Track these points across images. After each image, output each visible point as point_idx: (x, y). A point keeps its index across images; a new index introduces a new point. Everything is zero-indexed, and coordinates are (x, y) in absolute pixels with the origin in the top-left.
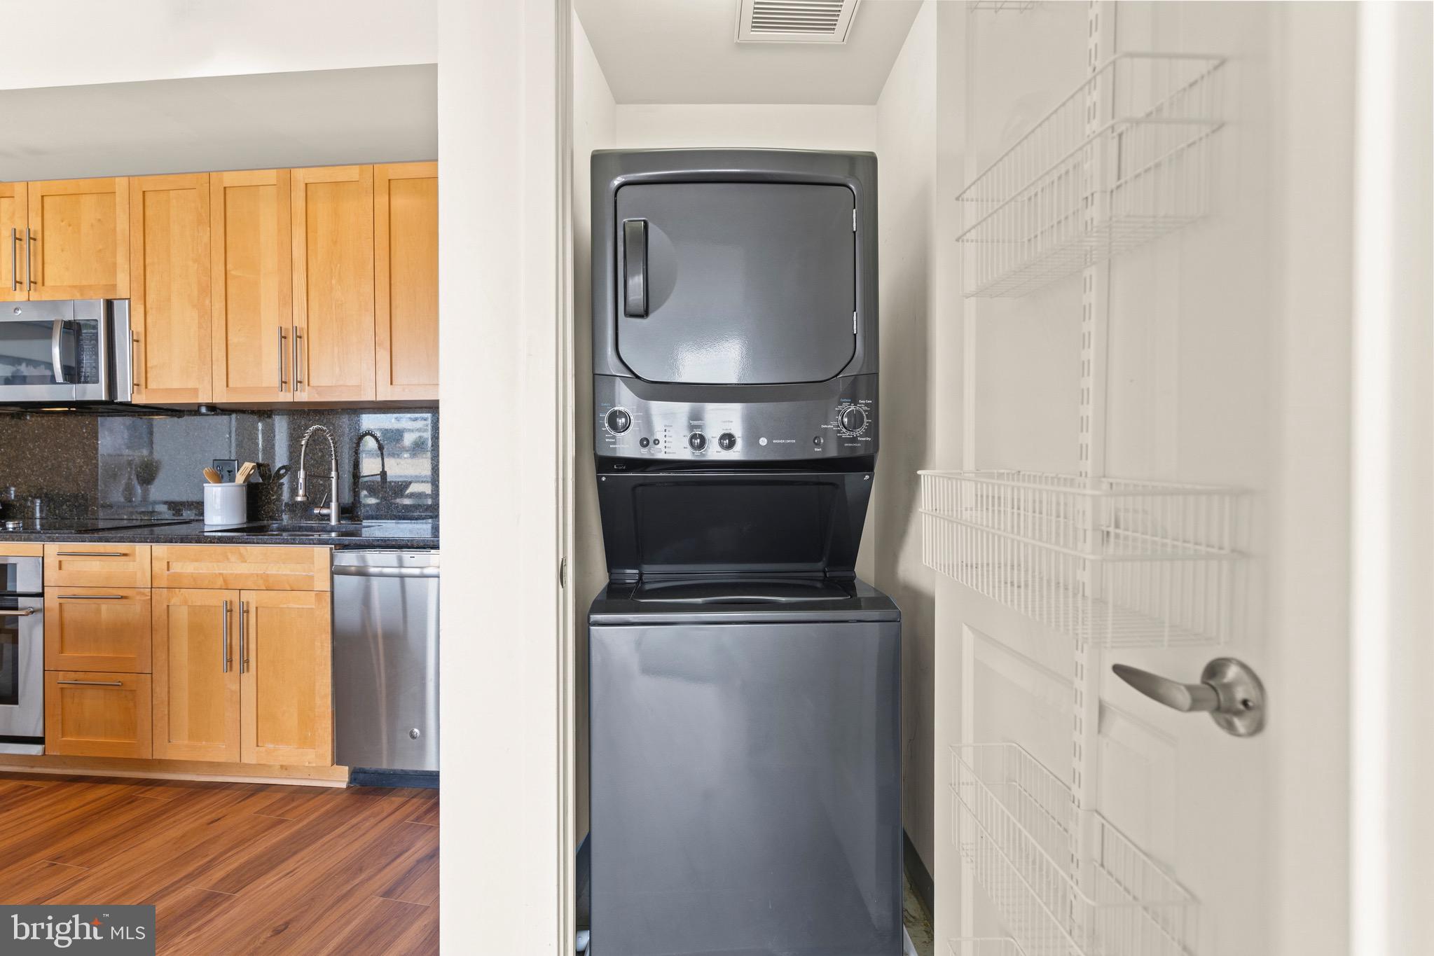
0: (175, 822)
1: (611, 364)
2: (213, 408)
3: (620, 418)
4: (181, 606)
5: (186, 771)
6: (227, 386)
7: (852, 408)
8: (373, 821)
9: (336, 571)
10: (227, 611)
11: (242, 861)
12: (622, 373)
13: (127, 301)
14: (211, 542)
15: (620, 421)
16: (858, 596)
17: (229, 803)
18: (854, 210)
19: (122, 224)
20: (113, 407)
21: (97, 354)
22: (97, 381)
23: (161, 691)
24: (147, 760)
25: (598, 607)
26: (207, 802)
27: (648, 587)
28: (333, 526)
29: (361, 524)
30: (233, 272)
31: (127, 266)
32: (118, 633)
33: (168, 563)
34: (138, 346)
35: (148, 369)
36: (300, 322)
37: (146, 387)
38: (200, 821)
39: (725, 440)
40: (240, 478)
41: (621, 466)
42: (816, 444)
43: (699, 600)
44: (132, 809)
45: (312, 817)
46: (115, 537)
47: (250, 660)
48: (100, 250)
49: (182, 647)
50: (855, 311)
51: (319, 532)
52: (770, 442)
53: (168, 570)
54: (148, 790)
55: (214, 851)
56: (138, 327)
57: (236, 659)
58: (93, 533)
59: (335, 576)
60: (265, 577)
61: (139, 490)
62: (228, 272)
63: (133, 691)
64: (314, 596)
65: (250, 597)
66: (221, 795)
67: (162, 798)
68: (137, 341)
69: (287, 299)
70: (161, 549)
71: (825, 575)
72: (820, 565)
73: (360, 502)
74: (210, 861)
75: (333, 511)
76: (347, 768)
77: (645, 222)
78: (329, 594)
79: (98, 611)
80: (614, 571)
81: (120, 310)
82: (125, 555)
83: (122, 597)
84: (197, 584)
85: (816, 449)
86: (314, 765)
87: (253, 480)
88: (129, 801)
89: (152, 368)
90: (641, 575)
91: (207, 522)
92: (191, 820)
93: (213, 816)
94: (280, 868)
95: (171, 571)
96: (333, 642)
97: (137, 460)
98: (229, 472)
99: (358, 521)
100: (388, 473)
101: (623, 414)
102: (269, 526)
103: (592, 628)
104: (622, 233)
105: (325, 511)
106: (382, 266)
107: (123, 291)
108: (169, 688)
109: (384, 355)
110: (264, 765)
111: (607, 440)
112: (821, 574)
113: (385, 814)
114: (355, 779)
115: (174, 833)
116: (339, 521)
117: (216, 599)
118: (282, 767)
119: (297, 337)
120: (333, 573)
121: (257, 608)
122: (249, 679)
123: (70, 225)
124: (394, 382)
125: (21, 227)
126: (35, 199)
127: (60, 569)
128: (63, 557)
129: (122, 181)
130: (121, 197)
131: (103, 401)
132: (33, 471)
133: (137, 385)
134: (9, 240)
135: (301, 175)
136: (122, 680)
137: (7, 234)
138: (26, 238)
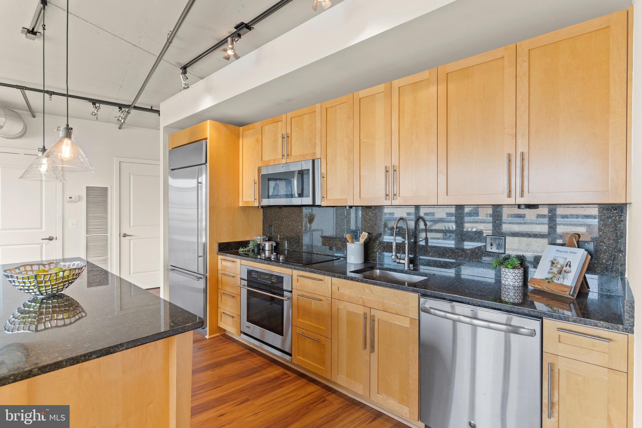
2: (351, 207)
4: (345, 309)
5: (344, 389)
6: (360, 198)
9: (421, 309)
10: (364, 318)
13: (320, 159)
14: (357, 281)
19: (318, 125)
21: (309, 184)
22: (308, 196)
24: (330, 379)
30: (363, 141)
31: (320, 143)
32: (319, 316)
33: (338, 287)
34: (324, 180)
35: (327, 190)
36: (395, 162)
37: (326, 198)
40: (362, 240)
47: (375, 346)
48: (310, 138)
49: (343, 328)
53: (338, 291)
56: (324, 171)
57: (369, 345)
59: (421, 312)
60: (383, 304)
62: (361, 141)
63: (324, 345)
64: (409, 320)
65: (373, 312)
68: (324, 177)
69: (389, 152)
70: (335, 280)
75: (406, 261)
76: (424, 424)
78: (418, 321)
79: (311, 304)
81: (317, 163)
82: (321, 280)
83: (320, 300)
84: (352, 301)
86: (408, 416)
89: (328, 189)
95: (340, 291)
98: (356, 236)
107: (318, 156)
108: (338, 348)
109: (443, 177)
117: (360, 310)
119: (394, 170)
120: (419, 310)
121: (378, 319)
122: (374, 356)
123: (300, 129)
124: (448, 194)
125: (284, 132)
126: (289, 120)
127: (298, 282)
128: (298, 277)
129: (318, 106)
130: (318, 114)
131: (312, 205)
132: (285, 230)
133: (323, 197)
134: (281, 139)
135: (396, 83)
136: (319, 338)
137: (280, 136)
138: (286, 137)
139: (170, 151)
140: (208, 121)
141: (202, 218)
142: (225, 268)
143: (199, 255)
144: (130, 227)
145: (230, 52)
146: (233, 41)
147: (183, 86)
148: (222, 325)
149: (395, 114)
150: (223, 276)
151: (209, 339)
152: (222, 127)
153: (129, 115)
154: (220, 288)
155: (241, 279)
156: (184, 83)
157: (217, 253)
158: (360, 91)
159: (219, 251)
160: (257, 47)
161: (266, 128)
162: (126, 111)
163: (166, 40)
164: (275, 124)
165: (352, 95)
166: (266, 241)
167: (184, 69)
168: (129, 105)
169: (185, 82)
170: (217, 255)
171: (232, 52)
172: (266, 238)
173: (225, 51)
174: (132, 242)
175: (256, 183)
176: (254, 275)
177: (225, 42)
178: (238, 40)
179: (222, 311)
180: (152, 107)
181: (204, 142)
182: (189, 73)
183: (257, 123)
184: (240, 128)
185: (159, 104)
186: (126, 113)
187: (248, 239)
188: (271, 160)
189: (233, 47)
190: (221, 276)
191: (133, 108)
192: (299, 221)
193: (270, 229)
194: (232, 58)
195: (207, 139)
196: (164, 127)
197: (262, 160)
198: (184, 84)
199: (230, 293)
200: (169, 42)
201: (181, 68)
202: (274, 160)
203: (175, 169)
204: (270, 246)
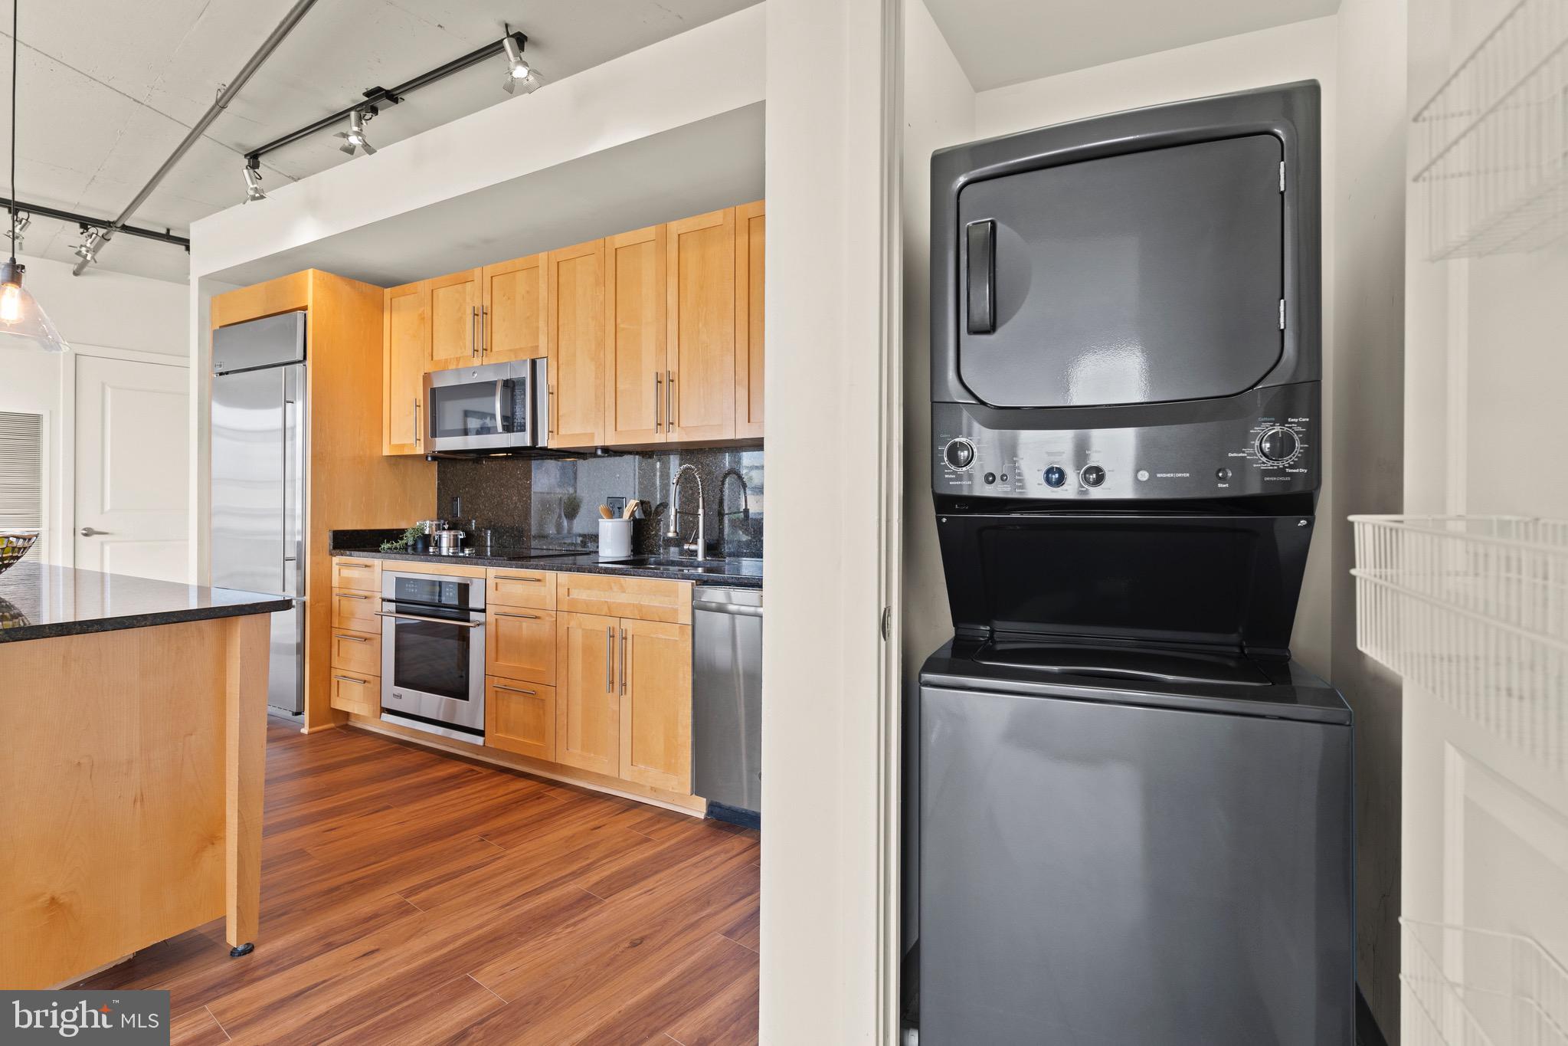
0: (568, 822)
1: (953, 390)
2: (608, 451)
3: (963, 451)
4: (579, 627)
5: (580, 778)
6: (617, 430)
7: (1277, 429)
8: (723, 857)
9: (698, 606)
10: (610, 637)
11: (614, 870)
12: (963, 399)
13: (545, 358)
14: (599, 573)
15: (962, 454)
16: (1293, 685)
17: (609, 814)
18: (1282, 163)
19: (543, 293)
20: (536, 451)
21: (524, 407)
22: (524, 430)
23: (562, 703)
24: (552, 763)
25: (932, 665)
26: (593, 810)
27: (999, 647)
28: (699, 562)
29: (724, 561)
30: (621, 326)
31: (546, 328)
32: (534, 648)
33: (568, 589)
34: (553, 397)
35: (560, 418)
36: (672, 367)
37: (558, 434)
38: (585, 826)
39: (1092, 474)
40: (626, 515)
41: (963, 506)
42: (1220, 478)
43: (1056, 668)
44: (540, 804)
45: (673, 842)
46: (532, 565)
47: (627, 683)
48: (528, 318)
49: (578, 665)
50: (1282, 298)
51: (687, 567)
52: (1152, 476)
53: (568, 596)
54: (552, 790)
55: (594, 855)
56: (553, 382)
57: (617, 682)
58: (519, 561)
59: (697, 611)
60: (639, 607)
61: (565, 523)
62: (618, 326)
63: (543, 701)
64: (679, 628)
65: (627, 624)
66: (602, 806)
67: (561, 798)
68: (552, 393)
69: (662, 347)
70: (564, 577)
71: (1243, 652)
72: (1234, 638)
73: (723, 539)
74: (588, 865)
75: (700, 547)
76: (705, 800)
77: (993, 223)
78: (690, 627)
79: (521, 627)
80: (962, 625)
81: (541, 366)
82: (539, 580)
83: (536, 618)
84: (589, 610)
85: (1220, 485)
86: (676, 791)
87: (637, 516)
88: (538, 797)
89: (562, 416)
90: (992, 632)
91: (601, 553)
92: (579, 823)
93: (596, 823)
94: (643, 883)
95: (571, 596)
96: (693, 675)
97: (565, 498)
98: (619, 508)
99: (722, 557)
100: (750, 511)
101: (963, 446)
102: (648, 559)
103: (923, 688)
104: (966, 239)
105: (693, 547)
106: (742, 304)
107: (543, 352)
108: (568, 700)
109: (742, 393)
110: (637, 783)
111: (946, 476)
112: (1237, 650)
113: (734, 852)
114: (712, 812)
115: (566, 832)
116: (705, 557)
117: (602, 624)
118: (652, 788)
119: (670, 380)
120: (694, 608)
121: (633, 636)
122: (626, 700)
123: (509, 299)
124: (751, 420)
125: (478, 304)
126: (487, 279)
127: (496, 590)
128: (498, 580)
129: (543, 256)
130: (542, 271)
131: (530, 447)
132: (485, 507)
133: (552, 432)
134: (470, 317)
135: (675, 227)
136: (535, 690)
137: (469, 312)
138: (481, 314)
139: (215, 332)
140: (310, 271)
141: (294, 510)
142: (346, 583)
143: (287, 556)
144: (102, 512)
145: (354, 140)
146: (360, 119)
147: (251, 193)
148: (339, 704)
149: (672, 281)
150: (344, 602)
151: (309, 734)
152: (344, 288)
153: (107, 245)
154: (337, 626)
155: (383, 600)
156: (252, 186)
157: (330, 551)
158: (616, 236)
159: (335, 548)
160: (415, 132)
161: (441, 293)
162: (100, 234)
163: (213, 102)
164: (459, 286)
165: (602, 240)
166: (444, 529)
167: (254, 158)
168: (109, 222)
169: (255, 186)
170: (329, 557)
171: (360, 140)
172: (444, 524)
173: (344, 137)
174: (107, 548)
175: (419, 406)
176: (411, 588)
177: (344, 118)
178: (370, 119)
179: (340, 673)
180: (168, 230)
181: (300, 314)
182: (264, 165)
183: (422, 282)
184: (385, 290)
185: (189, 226)
186: (98, 239)
187: (402, 526)
188: (451, 359)
189: (361, 130)
190: (339, 600)
191: (118, 229)
192: (513, 487)
193: (453, 505)
194: (359, 150)
195: (307, 309)
196: (201, 277)
197: (432, 360)
198: (252, 189)
199: (358, 634)
200: (220, 106)
201: (246, 156)
202: (458, 359)
203: (227, 373)
204: (452, 537)
